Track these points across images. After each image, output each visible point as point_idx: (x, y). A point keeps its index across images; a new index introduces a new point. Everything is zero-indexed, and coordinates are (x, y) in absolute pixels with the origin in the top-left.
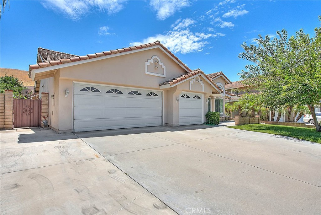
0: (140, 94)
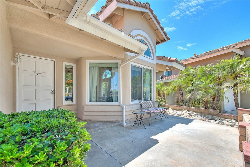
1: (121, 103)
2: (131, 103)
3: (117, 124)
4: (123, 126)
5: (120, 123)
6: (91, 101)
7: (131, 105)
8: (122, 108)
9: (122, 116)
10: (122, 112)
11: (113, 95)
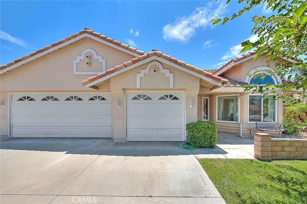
0: (81, 100)
1: (239, 122)
2: (249, 122)
3: (235, 135)
4: (240, 137)
5: (238, 135)
6: (218, 120)
7: (248, 124)
8: (240, 125)
9: (240, 130)
10: (240, 128)
11: (234, 117)
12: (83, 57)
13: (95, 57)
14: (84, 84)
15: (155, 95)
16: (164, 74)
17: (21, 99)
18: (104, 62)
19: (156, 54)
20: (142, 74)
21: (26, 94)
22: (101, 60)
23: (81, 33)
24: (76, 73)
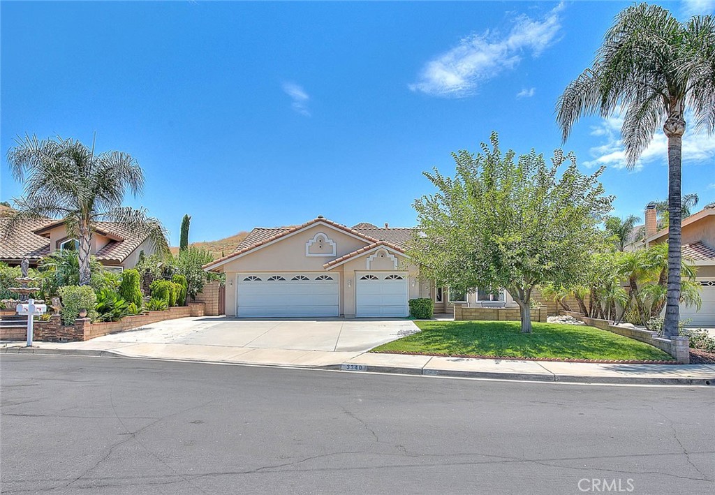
0: (308, 279)
12: (314, 241)
13: (327, 240)
14: (325, 268)
15: (382, 275)
16: (390, 258)
17: (247, 279)
18: (334, 245)
19: (383, 244)
20: (371, 259)
21: (252, 275)
22: (331, 243)
23: (316, 221)
24: (308, 255)
